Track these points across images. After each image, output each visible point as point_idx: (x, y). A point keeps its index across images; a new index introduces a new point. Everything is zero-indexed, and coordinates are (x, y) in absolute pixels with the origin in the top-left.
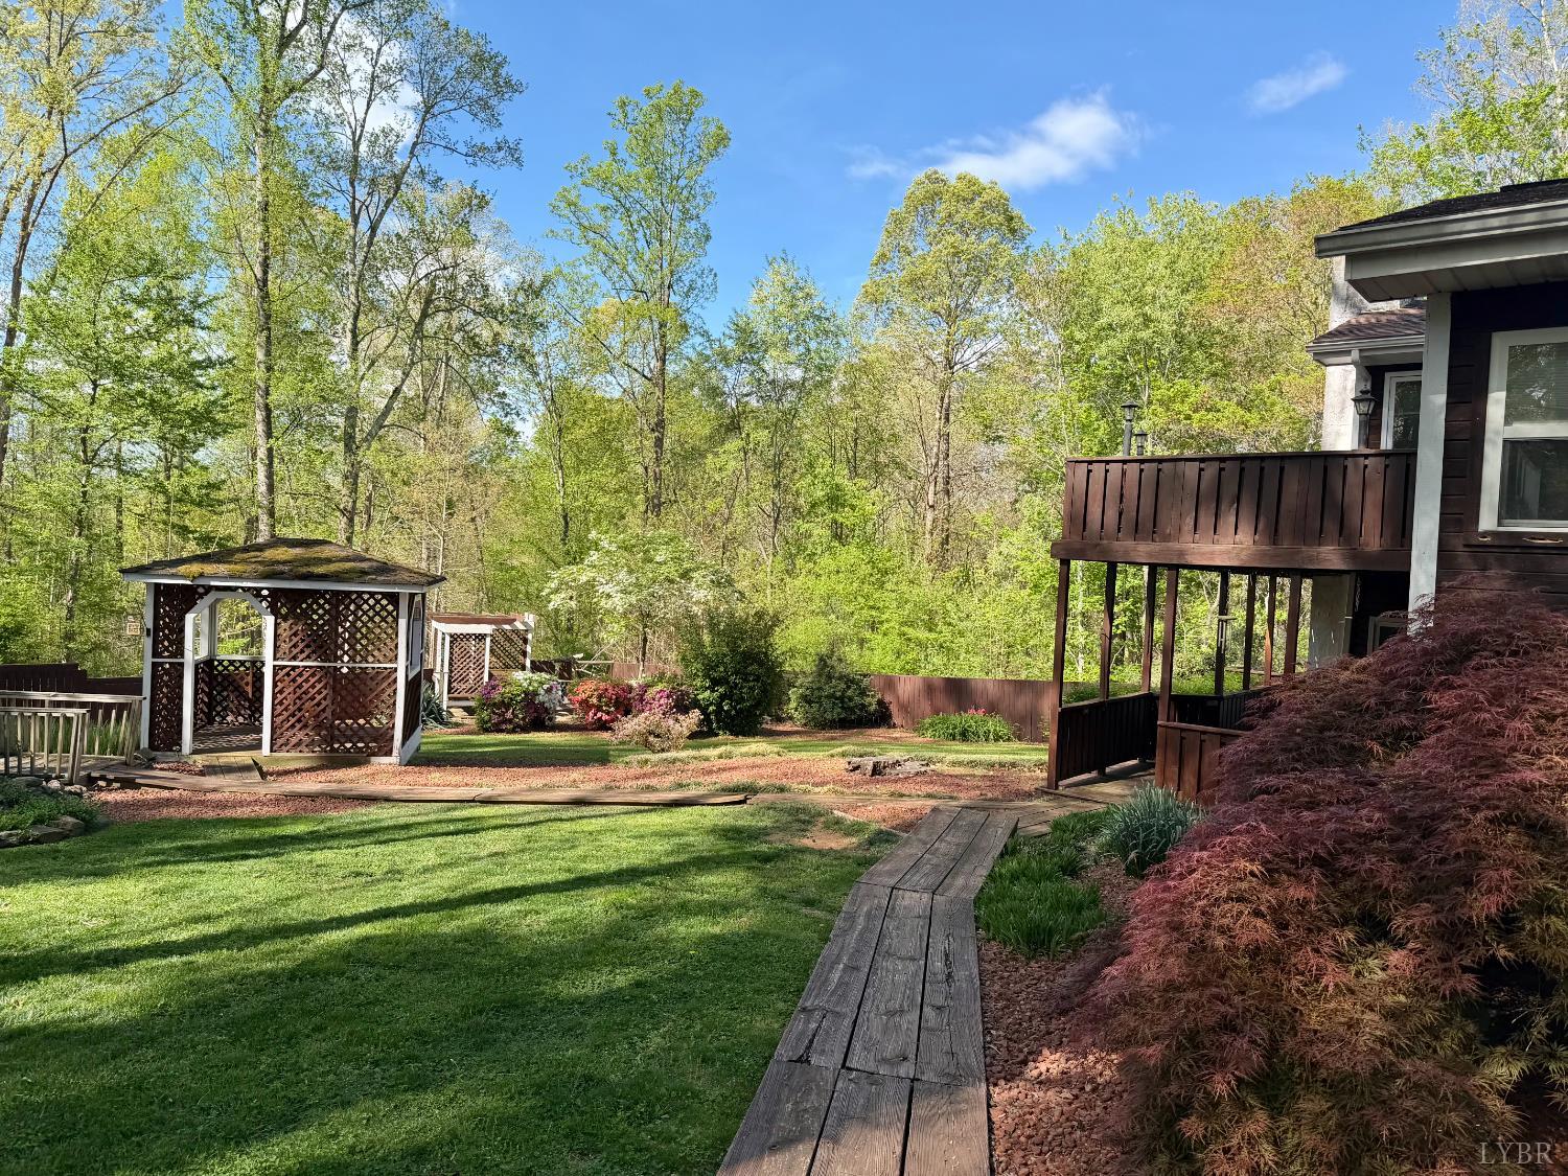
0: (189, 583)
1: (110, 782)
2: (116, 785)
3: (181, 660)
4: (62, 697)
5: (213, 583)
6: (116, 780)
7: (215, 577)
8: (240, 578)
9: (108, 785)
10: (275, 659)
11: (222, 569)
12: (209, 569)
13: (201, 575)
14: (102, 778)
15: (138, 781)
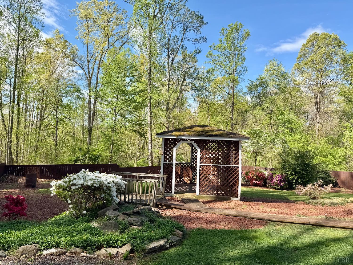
0: (176, 138)
1: (162, 206)
2: (165, 207)
3: (172, 163)
4: (142, 175)
5: (183, 138)
6: (165, 205)
7: (184, 136)
8: (191, 136)
9: (162, 207)
10: (200, 163)
11: (185, 133)
12: (182, 133)
13: (180, 135)
14: (160, 204)
15: (172, 206)
